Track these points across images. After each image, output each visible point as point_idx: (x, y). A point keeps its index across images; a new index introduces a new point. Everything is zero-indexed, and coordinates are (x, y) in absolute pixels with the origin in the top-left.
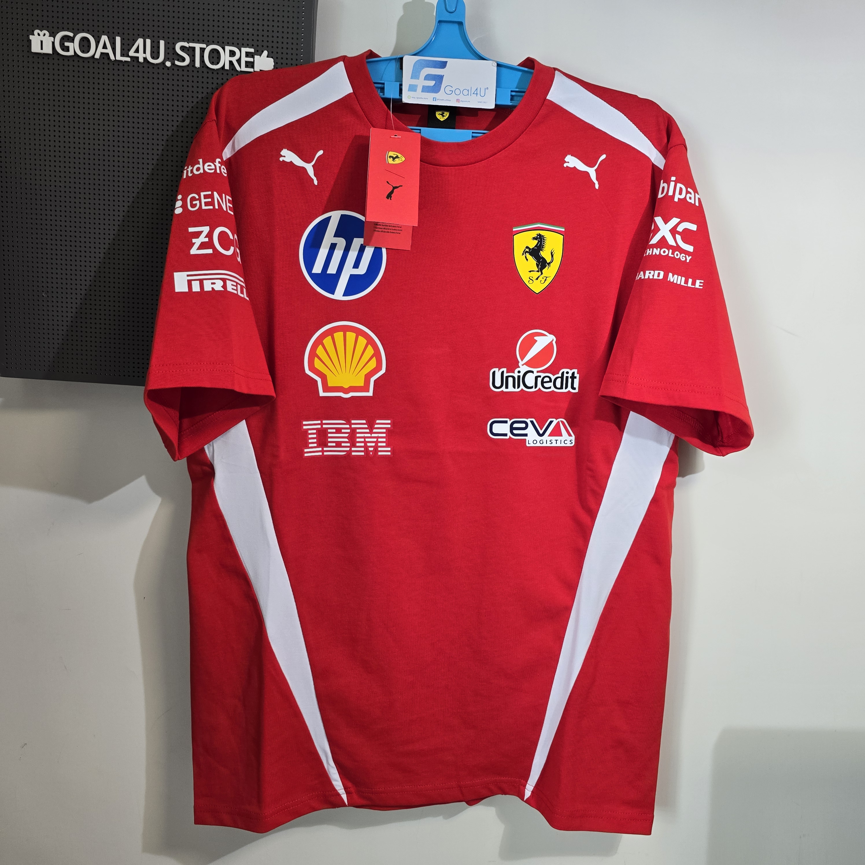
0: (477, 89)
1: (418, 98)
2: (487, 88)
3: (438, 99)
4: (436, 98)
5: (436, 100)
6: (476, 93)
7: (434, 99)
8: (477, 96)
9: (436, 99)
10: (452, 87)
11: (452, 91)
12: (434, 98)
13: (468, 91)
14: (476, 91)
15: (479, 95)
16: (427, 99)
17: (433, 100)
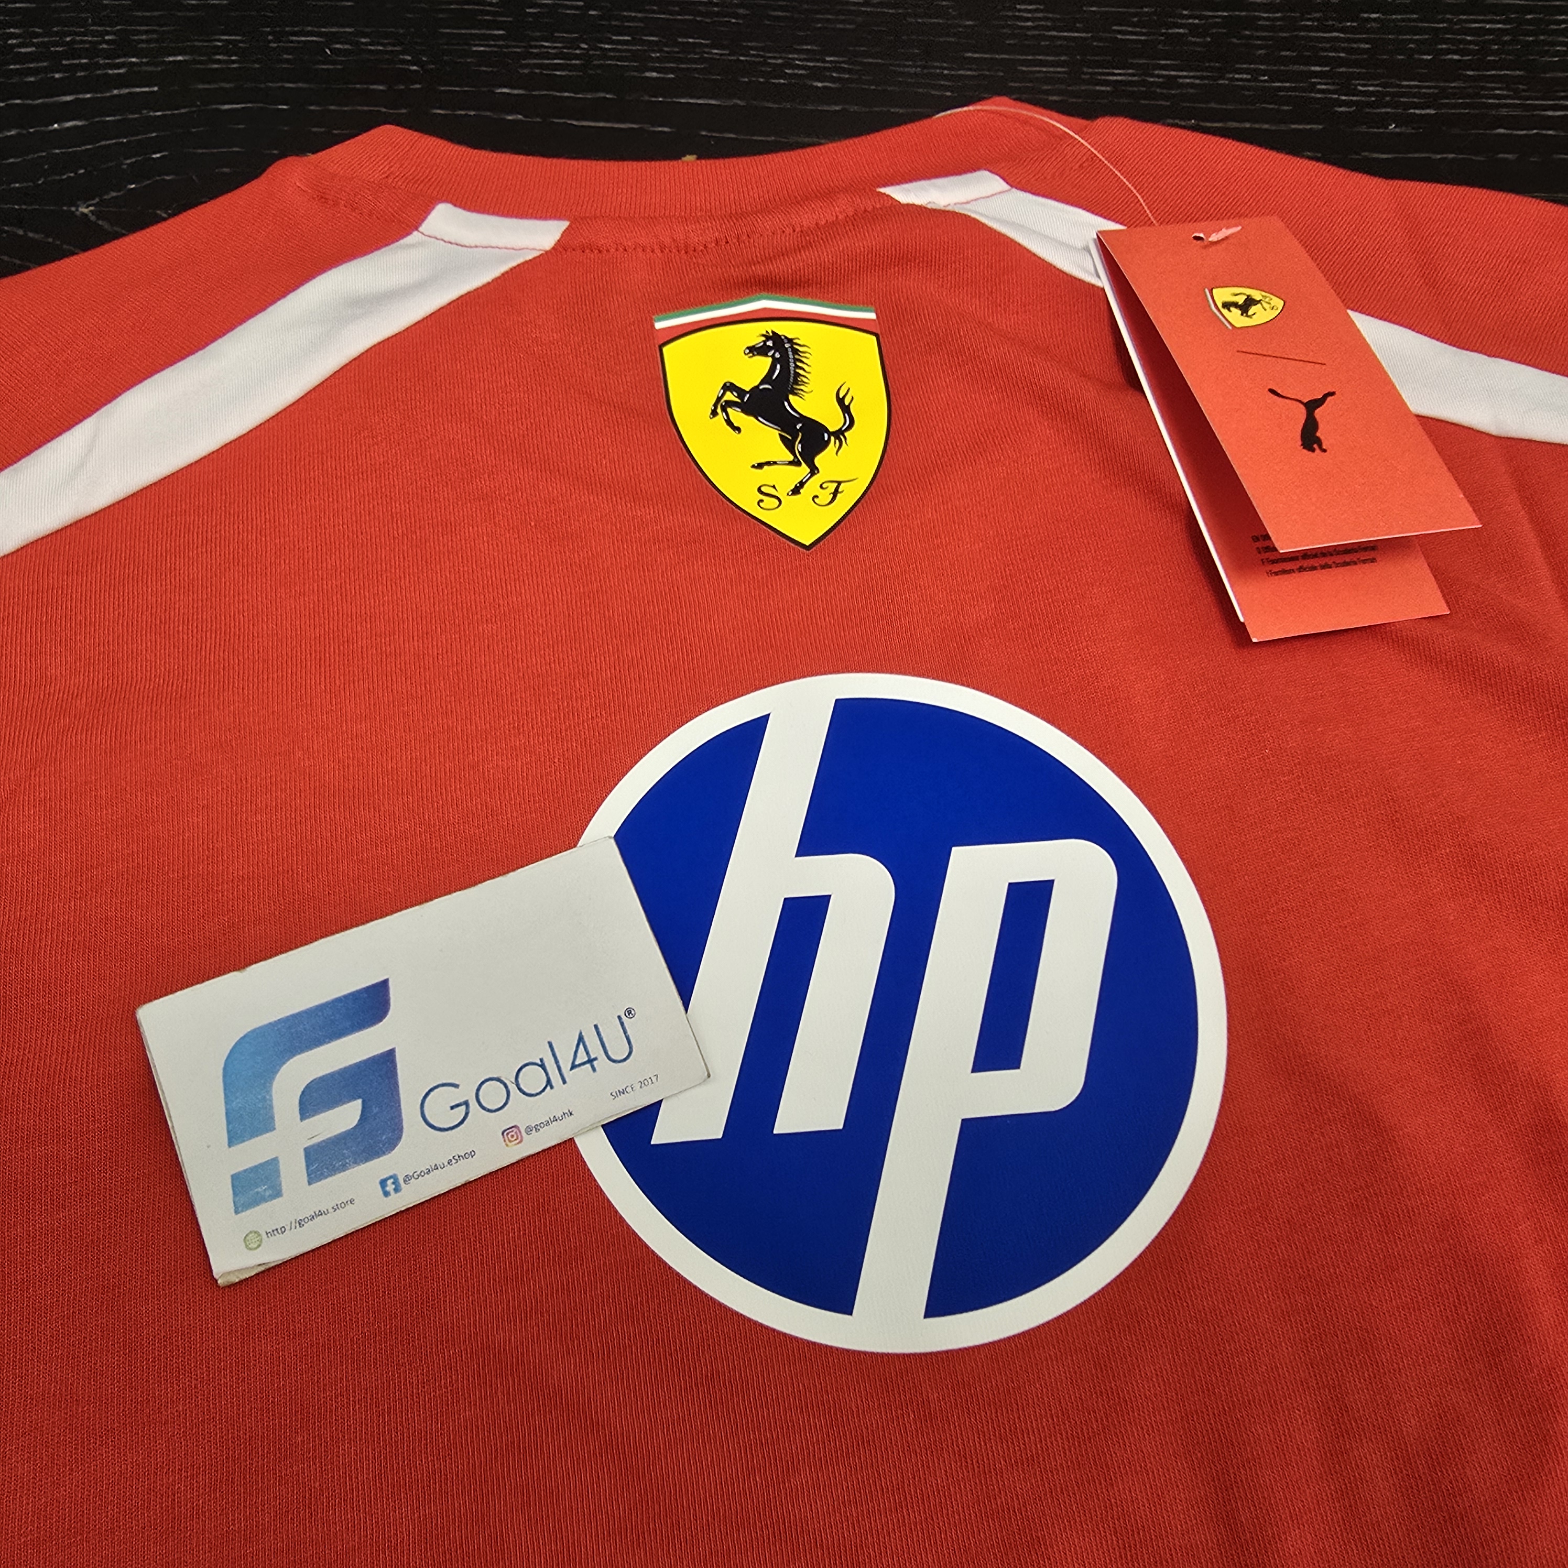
0: (581, 1039)
1: (300, 1223)
2: (629, 1012)
3: (407, 1179)
4: (394, 1177)
5: (397, 1190)
6: (582, 1057)
7: (390, 1187)
8: (594, 1069)
9: (396, 1182)
10: (456, 1086)
11: (466, 1103)
12: (383, 1183)
13: (543, 1066)
14: (581, 1046)
15: (602, 1062)
16: (352, 1201)
17: (386, 1194)
